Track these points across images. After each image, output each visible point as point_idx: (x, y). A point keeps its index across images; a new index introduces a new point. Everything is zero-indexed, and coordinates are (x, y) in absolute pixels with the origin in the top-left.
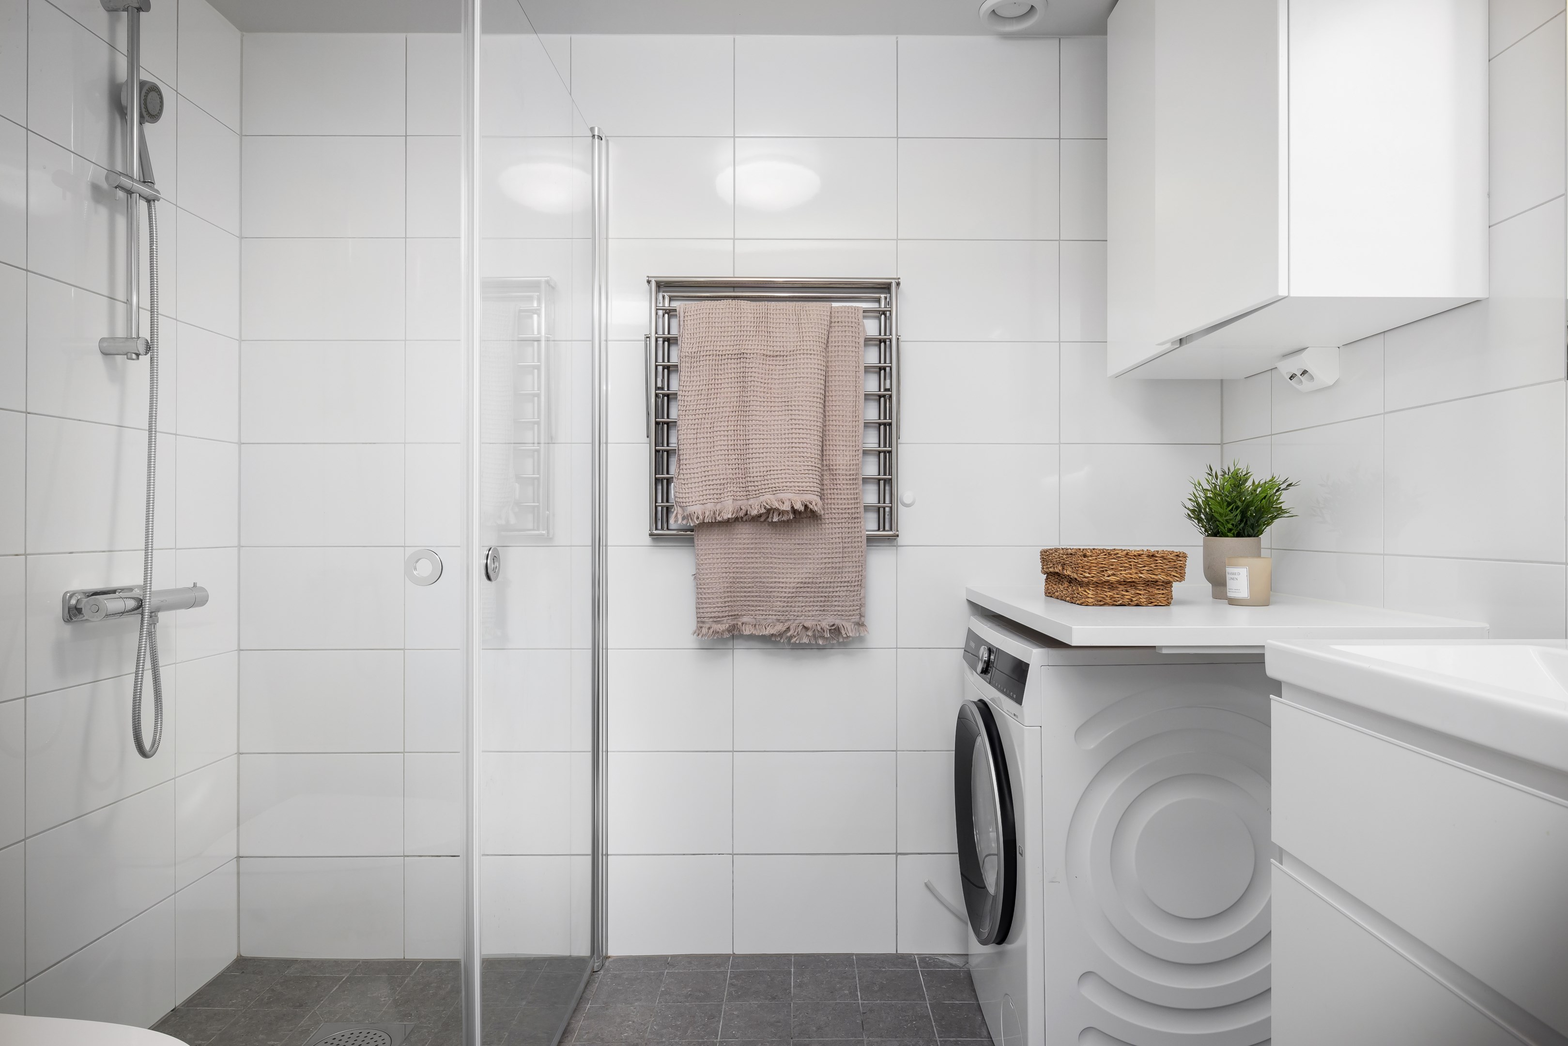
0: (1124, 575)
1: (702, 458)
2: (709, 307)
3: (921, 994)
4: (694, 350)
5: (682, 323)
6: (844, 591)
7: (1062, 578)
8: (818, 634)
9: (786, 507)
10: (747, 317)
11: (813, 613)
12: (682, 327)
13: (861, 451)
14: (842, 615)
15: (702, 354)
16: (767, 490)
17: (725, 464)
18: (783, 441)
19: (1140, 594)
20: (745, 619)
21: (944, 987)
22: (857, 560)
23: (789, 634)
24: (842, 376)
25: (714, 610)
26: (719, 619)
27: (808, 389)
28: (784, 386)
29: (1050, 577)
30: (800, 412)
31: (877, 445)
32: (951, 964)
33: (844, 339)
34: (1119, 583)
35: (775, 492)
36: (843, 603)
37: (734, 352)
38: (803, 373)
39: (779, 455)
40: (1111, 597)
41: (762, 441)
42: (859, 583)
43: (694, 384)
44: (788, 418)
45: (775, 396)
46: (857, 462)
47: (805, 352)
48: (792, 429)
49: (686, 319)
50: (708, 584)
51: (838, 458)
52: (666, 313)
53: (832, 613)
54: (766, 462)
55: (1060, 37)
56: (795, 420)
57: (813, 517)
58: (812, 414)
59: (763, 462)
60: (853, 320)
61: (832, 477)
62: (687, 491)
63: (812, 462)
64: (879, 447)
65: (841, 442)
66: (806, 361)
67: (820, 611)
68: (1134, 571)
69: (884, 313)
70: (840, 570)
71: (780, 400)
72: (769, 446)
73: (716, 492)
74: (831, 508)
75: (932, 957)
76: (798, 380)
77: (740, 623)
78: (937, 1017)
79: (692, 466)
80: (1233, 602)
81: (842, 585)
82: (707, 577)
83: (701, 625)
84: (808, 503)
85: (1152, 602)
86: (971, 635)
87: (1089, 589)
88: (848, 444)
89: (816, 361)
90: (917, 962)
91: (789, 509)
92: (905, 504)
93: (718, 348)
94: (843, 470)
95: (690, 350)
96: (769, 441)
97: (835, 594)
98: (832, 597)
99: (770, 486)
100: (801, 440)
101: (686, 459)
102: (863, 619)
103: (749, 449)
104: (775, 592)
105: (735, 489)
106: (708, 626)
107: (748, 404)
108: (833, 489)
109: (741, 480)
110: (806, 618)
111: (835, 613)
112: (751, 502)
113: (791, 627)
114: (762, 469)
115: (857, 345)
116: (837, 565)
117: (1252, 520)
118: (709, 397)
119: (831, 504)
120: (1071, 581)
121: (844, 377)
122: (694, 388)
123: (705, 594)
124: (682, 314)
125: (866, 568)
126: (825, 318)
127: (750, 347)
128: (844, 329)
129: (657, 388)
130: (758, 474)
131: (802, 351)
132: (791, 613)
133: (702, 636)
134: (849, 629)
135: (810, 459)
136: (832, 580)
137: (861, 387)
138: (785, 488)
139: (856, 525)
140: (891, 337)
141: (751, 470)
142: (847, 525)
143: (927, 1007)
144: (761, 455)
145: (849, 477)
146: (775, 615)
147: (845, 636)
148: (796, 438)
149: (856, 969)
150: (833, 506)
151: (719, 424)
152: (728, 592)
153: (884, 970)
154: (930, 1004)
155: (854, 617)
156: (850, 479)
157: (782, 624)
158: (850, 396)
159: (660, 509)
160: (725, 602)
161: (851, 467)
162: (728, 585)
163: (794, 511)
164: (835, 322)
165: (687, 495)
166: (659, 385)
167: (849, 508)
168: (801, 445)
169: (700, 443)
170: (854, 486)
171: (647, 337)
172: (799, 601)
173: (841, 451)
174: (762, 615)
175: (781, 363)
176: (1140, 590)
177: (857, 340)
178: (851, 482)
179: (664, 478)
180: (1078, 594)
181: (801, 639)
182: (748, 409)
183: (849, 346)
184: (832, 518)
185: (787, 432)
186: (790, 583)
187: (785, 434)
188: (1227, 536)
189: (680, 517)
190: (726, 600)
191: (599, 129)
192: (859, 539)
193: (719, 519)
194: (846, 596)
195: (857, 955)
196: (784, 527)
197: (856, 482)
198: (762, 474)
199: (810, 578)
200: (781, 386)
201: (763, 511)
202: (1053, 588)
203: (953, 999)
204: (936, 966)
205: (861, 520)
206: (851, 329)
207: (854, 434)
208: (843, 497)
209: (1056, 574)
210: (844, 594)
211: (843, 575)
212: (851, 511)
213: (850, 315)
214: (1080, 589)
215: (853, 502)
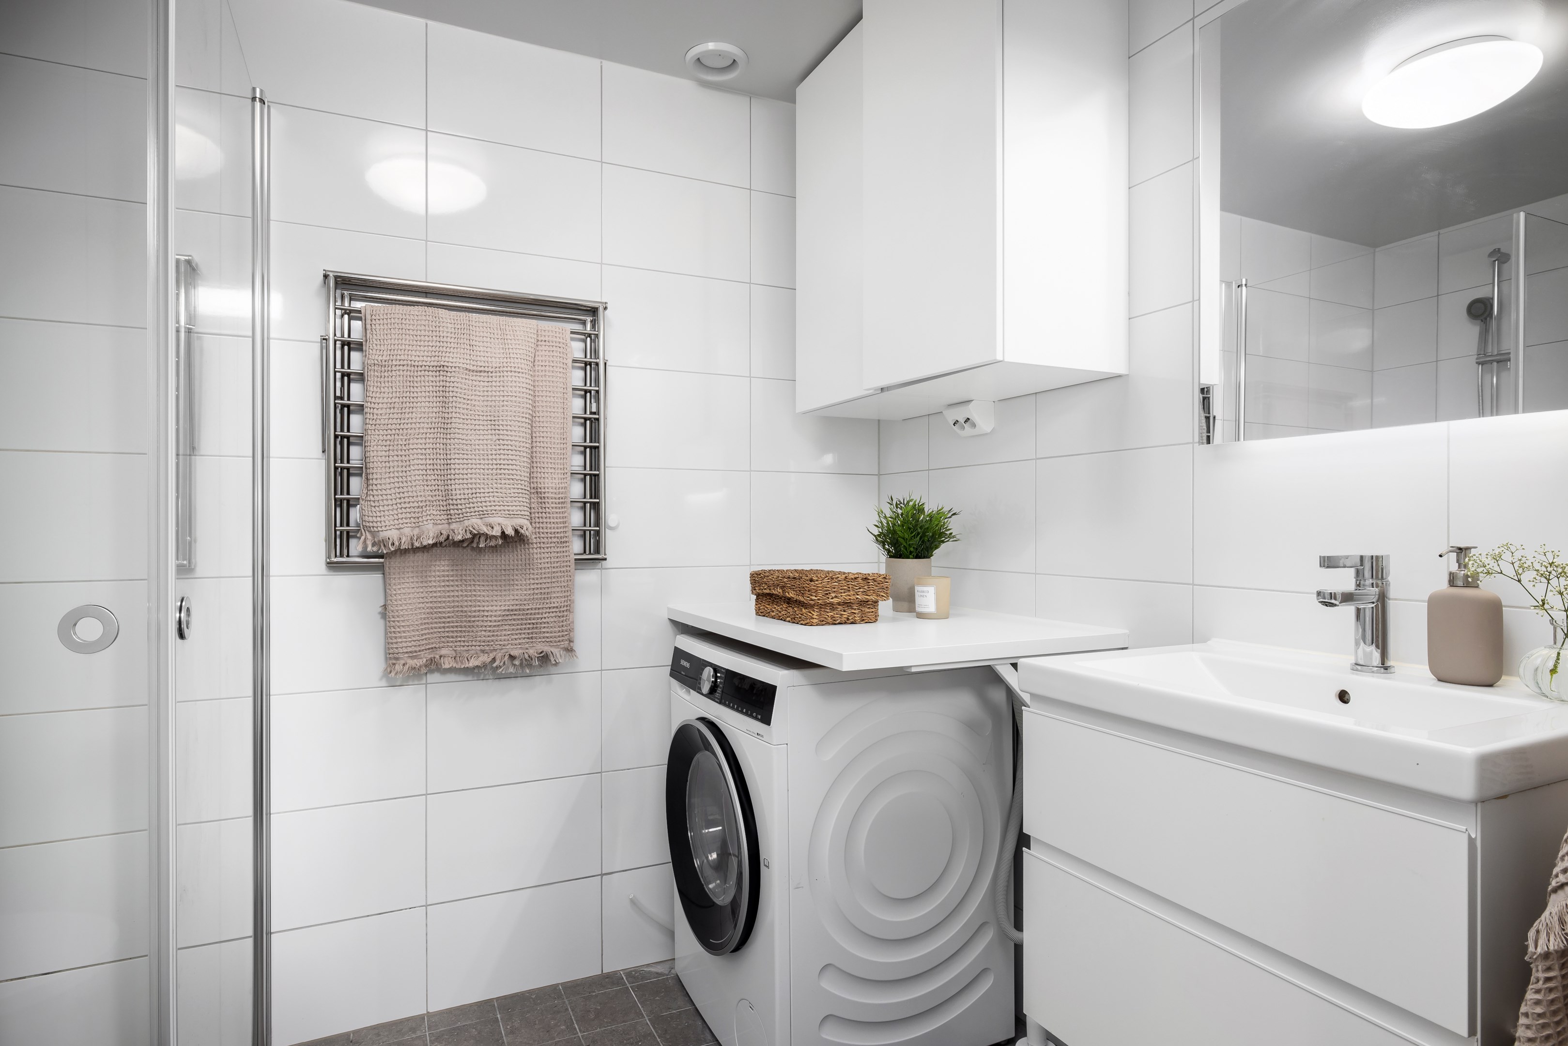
0: (844, 597)
1: (396, 479)
2: (405, 312)
3: (638, 1011)
4: (384, 358)
5: (368, 327)
6: (552, 617)
7: (776, 599)
8: (527, 663)
9: (497, 532)
10: (447, 327)
11: (520, 641)
12: (368, 332)
13: (569, 474)
14: (551, 642)
15: (394, 363)
16: (473, 514)
17: (423, 485)
18: (490, 462)
19: (855, 613)
20: (444, 652)
21: (657, 998)
22: (566, 584)
23: (495, 665)
24: (550, 397)
25: (410, 644)
26: (415, 654)
27: (517, 409)
28: (489, 403)
29: (761, 597)
30: (509, 433)
31: (582, 468)
32: (657, 973)
33: (552, 359)
34: (839, 604)
35: (482, 516)
36: (551, 629)
37: (432, 363)
38: (511, 391)
39: (486, 477)
40: (832, 617)
41: (465, 461)
42: (568, 608)
43: (386, 395)
44: (494, 438)
45: (478, 413)
46: (566, 485)
47: (513, 369)
48: (500, 449)
49: (374, 322)
50: (402, 616)
51: (547, 480)
52: (345, 313)
53: (540, 640)
54: (471, 484)
55: (751, 95)
56: (503, 440)
57: (520, 541)
58: (521, 434)
59: (467, 484)
60: (561, 340)
61: (540, 501)
62: (378, 514)
63: (521, 485)
64: (585, 469)
65: (549, 464)
66: (514, 379)
67: (528, 638)
68: (852, 593)
69: (590, 335)
70: (549, 596)
71: (485, 418)
72: (474, 466)
73: (414, 515)
74: (539, 533)
75: (637, 970)
76: (506, 398)
77: (437, 657)
78: (660, 1032)
79: (384, 487)
80: (921, 616)
81: (551, 610)
82: (401, 608)
83: (394, 662)
84: (519, 528)
85: (864, 620)
86: (679, 654)
87: (814, 611)
88: (557, 466)
89: (524, 380)
91: (499, 534)
92: (610, 527)
93: (413, 358)
94: (552, 493)
95: (380, 358)
96: (474, 461)
97: (544, 620)
98: (541, 623)
99: (476, 509)
100: (510, 462)
101: (376, 479)
102: (572, 644)
103: (450, 469)
104: (478, 621)
105: (435, 513)
106: (402, 662)
107: (449, 421)
108: (542, 513)
109: (441, 503)
110: (512, 647)
111: (543, 640)
112: (453, 526)
113: (497, 657)
114: (466, 492)
115: (565, 366)
116: (546, 590)
117: (928, 544)
118: (404, 411)
119: (539, 528)
120: (789, 601)
121: (552, 398)
122: (385, 400)
123: (399, 627)
124: (368, 317)
125: (573, 592)
126: (532, 336)
127: (451, 360)
128: (551, 349)
129: (336, 398)
130: (463, 496)
131: (509, 369)
132: (497, 643)
133: (396, 674)
134: (557, 653)
135: (519, 482)
136: (540, 606)
137: (568, 409)
138: (493, 512)
139: (564, 549)
140: (598, 360)
141: (454, 492)
142: (556, 549)
143: (648, 1024)
144: (465, 476)
145: (558, 500)
146: (479, 646)
147: (554, 662)
148: (504, 460)
149: (566, 1000)
150: (541, 530)
151: (415, 441)
152: (425, 624)
153: (594, 994)
154: (649, 1020)
155: (562, 643)
156: (559, 503)
157: (486, 655)
158: (558, 417)
159: (338, 533)
160: (422, 635)
161: (561, 490)
162: (424, 616)
163: (504, 535)
164: (542, 341)
165: (379, 519)
166: (338, 394)
167: (558, 533)
168: (510, 467)
169: (393, 461)
170: (563, 510)
171: (324, 339)
172: (505, 630)
173: (549, 474)
174: (463, 646)
175: (486, 379)
176: (855, 609)
177: (565, 361)
178: (560, 505)
179: (344, 499)
180: (801, 615)
181: (508, 668)
182: (449, 426)
183: (557, 367)
184: (540, 543)
185: (494, 452)
186: (496, 611)
187: (492, 455)
188: (909, 558)
189: (369, 543)
190: (423, 632)
191: (261, 91)
192: (568, 564)
193: (417, 544)
194: (555, 622)
195: (562, 984)
196: (488, 551)
197: (565, 505)
198: (466, 496)
199: (517, 605)
200: (486, 403)
201: (469, 536)
202: (767, 608)
203: (670, 1009)
204: (643, 978)
205: (567, 544)
206: (559, 349)
207: (562, 456)
208: (552, 520)
209: (771, 595)
210: (552, 620)
211: (552, 600)
212: (559, 535)
213: (557, 335)
214: (803, 610)
215: (562, 525)
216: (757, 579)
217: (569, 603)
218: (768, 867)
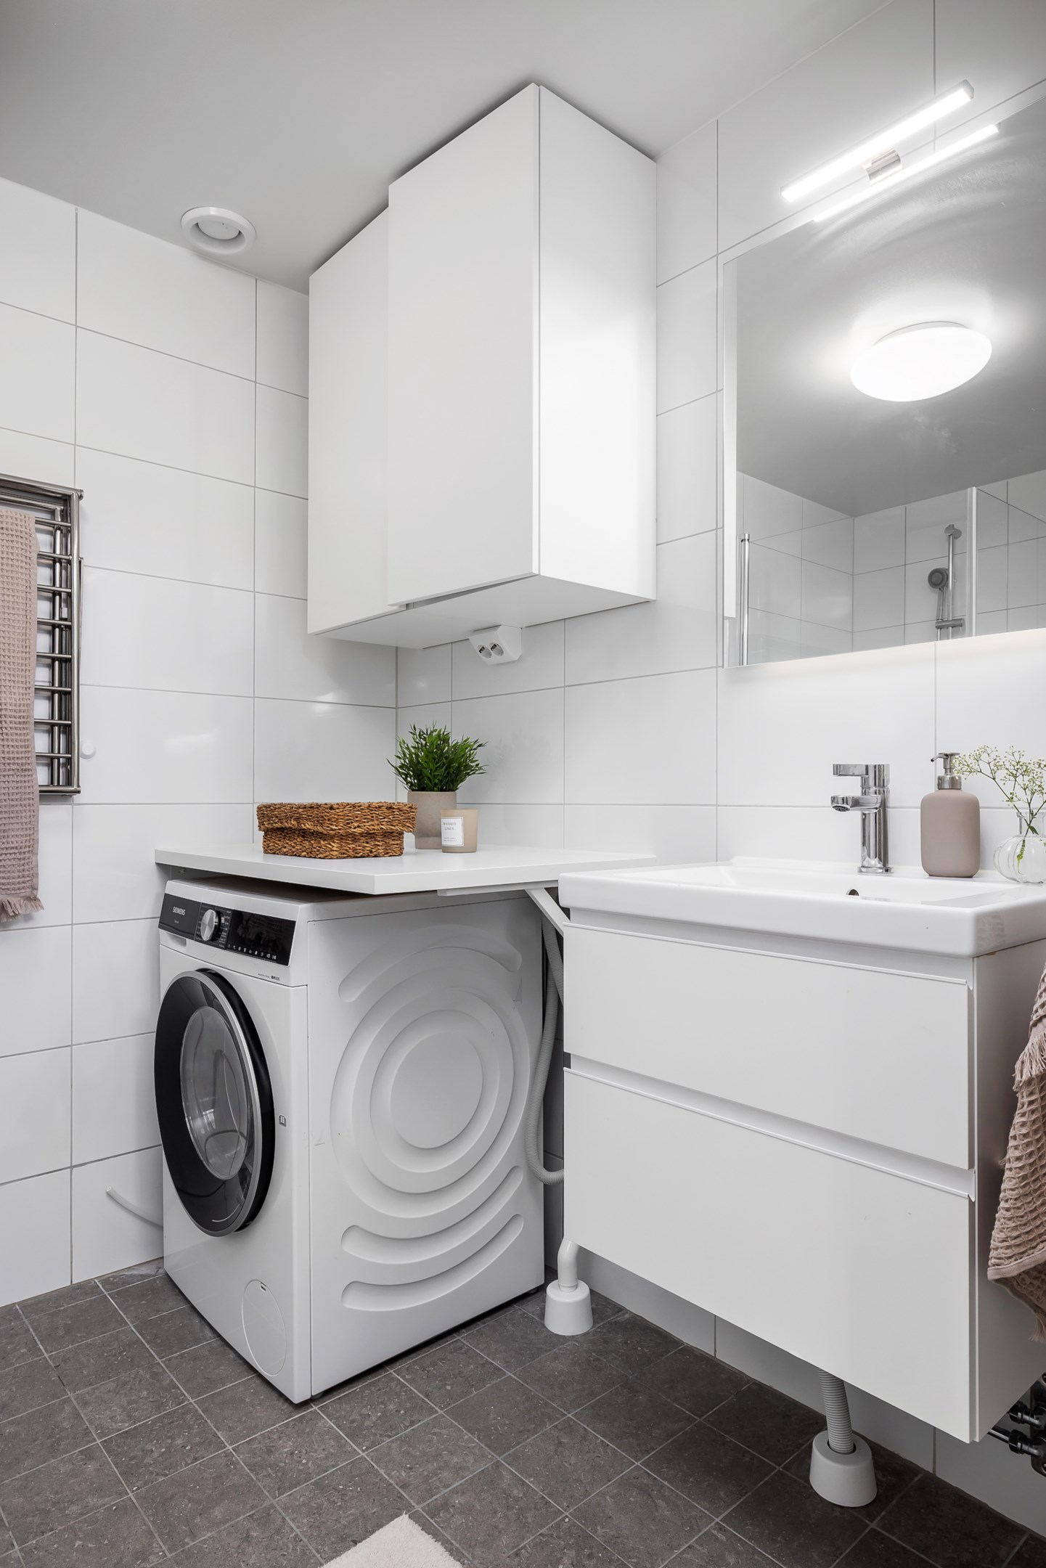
0: (368, 826)
3: (119, 1319)
6: (10, 860)
7: (288, 834)
13: (33, 690)
14: (8, 889)
19: (379, 845)
21: (143, 1302)
22: (28, 820)
24: (8, 595)
29: (270, 833)
31: (50, 684)
32: (141, 1276)
33: (10, 550)
34: (361, 834)
36: (9, 874)
40: (354, 849)
42: (31, 849)
46: (29, 702)
51: (4, 695)
55: (257, 277)
60: (24, 529)
64: (53, 685)
65: (7, 676)
68: (376, 822)
69: (60, 528)
70: (6, 834)
75: (115, 1275)
78: (148, 1337)
80: (447, 850)
81: (8, 851)
85: (388, 853)
86: (170, 901)
87: (334, 842)
88: (17, 679)
90: (100, 1286)
92: (85, 755)
94: (10, 710)
97: (2, 863)
102: (35, 892)
115: (28, 561)
116: (3, 827)
117: (453, 776)
120: (305, 834)
121: (11, 597)
125: (38, 831)
128: (10, 538)
134: (16, 902)
137: (33, 612)
139: (26, 779)
140: (71, 557)
142: (15, 778)
143: (133, 1331)
145: (18, 720)
147: (12, 914)
149: (25, 1320)
153: (62, 1308)
154: (134, 1326)
155: (23, 891)
156: (20, 723)
158: (19, 621)
161: (22, 708)
164: (0, 528)
167: (18, 758)
170: (25, 732)
173: (7, 687)
176: (379, 841)
177: (27, 555)
178: (21, 726)
180: (318, 847)
183: (18, 560)
188: (433, 790)
192: (31, 796)
194: (13, 865)
195: (19, 1303)
197: (27, 726)
202: (277, 844)
203: (159, 1311)
204: (124, 1283)
205: (30, 773)
206: (20, 540)
207: (24, 668)
208: (11, 743)
209: (282, 829)
210: (10, 863)
211: (10, 840)
212: (20, 762)
213: (18, 522)
214: (322, 842)
215: (24, 750)
216: (266, 813)
217: (32, 842)
218: (285, 1125)
